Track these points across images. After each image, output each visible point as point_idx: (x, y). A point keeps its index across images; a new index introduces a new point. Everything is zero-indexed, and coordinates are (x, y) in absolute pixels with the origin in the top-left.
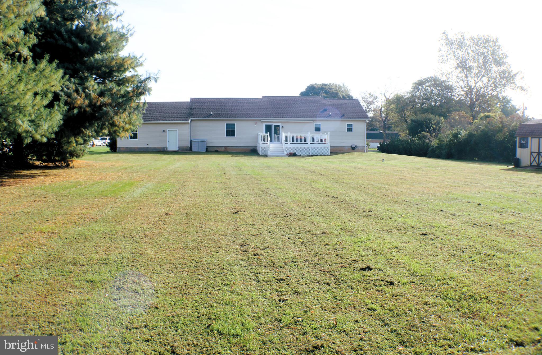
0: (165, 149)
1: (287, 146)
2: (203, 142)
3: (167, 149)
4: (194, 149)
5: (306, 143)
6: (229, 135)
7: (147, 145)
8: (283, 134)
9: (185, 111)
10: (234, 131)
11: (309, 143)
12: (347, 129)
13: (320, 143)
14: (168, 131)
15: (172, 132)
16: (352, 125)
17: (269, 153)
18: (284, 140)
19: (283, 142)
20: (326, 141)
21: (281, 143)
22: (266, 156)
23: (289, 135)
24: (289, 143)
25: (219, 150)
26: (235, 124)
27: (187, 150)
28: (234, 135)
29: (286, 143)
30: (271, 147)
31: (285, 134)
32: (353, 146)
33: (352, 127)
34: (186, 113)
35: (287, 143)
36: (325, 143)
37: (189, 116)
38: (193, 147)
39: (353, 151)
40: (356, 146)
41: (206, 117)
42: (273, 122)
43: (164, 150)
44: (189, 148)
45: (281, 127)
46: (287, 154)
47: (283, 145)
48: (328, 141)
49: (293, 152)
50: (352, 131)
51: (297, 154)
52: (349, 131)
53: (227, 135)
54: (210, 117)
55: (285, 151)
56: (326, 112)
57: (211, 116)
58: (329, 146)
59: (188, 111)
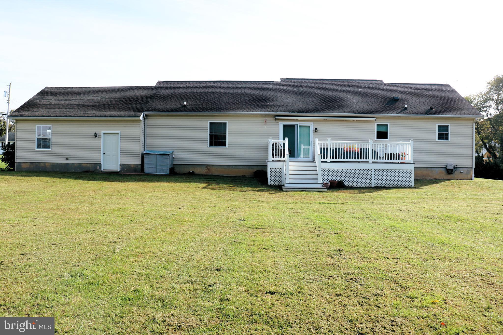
0: (98, 167)
1: (325, 166)
2: (165, 157)
3: (100, 167)
4: (149, 169)
5: (365, 160)
6: (216, 145)
7: (67, 159)
8: (317, 142)
9: (140, 101)
10: (225, 136)
11: (371, 160)
12: (439, 134)
13: (387, 160)
14: (102, 134)
15: (112, 135)
16: (447, 126)
17: (287, 182)
18: (319, 153)
19: (318, 158)
20: (407, 156)
21: (313, 161)
22: (280, 188)
23: (330, 144)
24: (329, 160)
25: (197, 171)
26: (225, 124)
27: (135, 170)
28: (224, 145)
29: (323, 160)
30: (290, 168)
31: (320, 142)
32: (450, 168)
33: (447, 131)
34: (140, 103)
35: (325, 160)
36: (403, 161)
37: (143, 109)
38: (146, 166)
39: (450, 176)
40: (456, 168)
41: (172, 111)
42: (297, 120)
43: (96, 169)
44: (140, 167)
45: (312, 129)
46: (325, 185)
47: (317, 164)
48: (409, 158)
49: (338, 180)
50: (447, 138)
51: (346, 184)
52: (443, 138)
53: (211, 144)
54: (180, 111)
55: (320, 177)
56: (397, 103)
57: (183, 109)
58: (412, 167)
59: (145, 101)
